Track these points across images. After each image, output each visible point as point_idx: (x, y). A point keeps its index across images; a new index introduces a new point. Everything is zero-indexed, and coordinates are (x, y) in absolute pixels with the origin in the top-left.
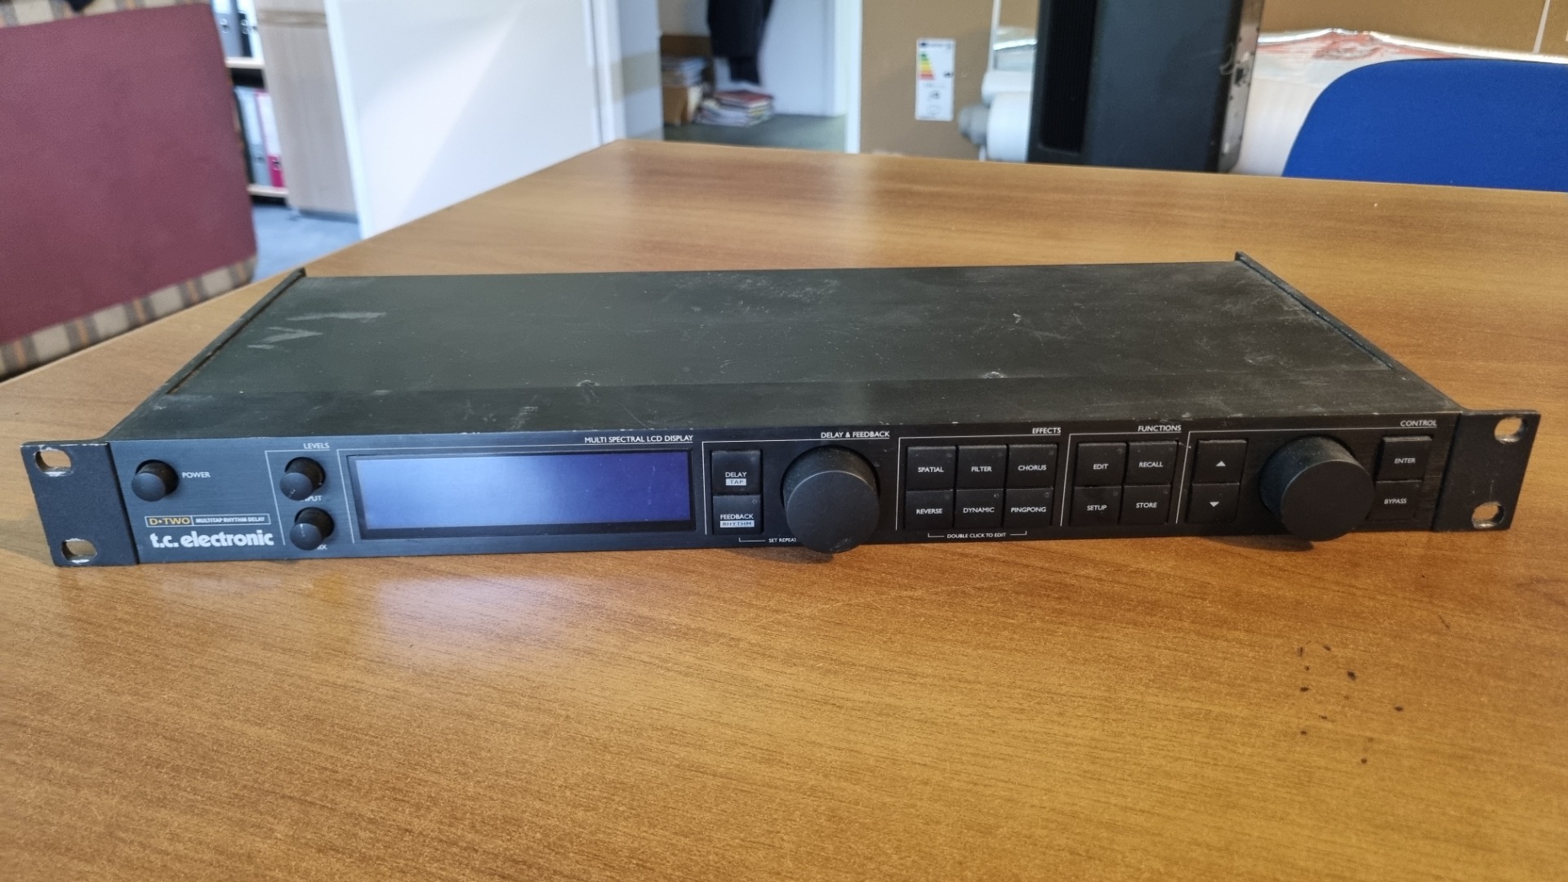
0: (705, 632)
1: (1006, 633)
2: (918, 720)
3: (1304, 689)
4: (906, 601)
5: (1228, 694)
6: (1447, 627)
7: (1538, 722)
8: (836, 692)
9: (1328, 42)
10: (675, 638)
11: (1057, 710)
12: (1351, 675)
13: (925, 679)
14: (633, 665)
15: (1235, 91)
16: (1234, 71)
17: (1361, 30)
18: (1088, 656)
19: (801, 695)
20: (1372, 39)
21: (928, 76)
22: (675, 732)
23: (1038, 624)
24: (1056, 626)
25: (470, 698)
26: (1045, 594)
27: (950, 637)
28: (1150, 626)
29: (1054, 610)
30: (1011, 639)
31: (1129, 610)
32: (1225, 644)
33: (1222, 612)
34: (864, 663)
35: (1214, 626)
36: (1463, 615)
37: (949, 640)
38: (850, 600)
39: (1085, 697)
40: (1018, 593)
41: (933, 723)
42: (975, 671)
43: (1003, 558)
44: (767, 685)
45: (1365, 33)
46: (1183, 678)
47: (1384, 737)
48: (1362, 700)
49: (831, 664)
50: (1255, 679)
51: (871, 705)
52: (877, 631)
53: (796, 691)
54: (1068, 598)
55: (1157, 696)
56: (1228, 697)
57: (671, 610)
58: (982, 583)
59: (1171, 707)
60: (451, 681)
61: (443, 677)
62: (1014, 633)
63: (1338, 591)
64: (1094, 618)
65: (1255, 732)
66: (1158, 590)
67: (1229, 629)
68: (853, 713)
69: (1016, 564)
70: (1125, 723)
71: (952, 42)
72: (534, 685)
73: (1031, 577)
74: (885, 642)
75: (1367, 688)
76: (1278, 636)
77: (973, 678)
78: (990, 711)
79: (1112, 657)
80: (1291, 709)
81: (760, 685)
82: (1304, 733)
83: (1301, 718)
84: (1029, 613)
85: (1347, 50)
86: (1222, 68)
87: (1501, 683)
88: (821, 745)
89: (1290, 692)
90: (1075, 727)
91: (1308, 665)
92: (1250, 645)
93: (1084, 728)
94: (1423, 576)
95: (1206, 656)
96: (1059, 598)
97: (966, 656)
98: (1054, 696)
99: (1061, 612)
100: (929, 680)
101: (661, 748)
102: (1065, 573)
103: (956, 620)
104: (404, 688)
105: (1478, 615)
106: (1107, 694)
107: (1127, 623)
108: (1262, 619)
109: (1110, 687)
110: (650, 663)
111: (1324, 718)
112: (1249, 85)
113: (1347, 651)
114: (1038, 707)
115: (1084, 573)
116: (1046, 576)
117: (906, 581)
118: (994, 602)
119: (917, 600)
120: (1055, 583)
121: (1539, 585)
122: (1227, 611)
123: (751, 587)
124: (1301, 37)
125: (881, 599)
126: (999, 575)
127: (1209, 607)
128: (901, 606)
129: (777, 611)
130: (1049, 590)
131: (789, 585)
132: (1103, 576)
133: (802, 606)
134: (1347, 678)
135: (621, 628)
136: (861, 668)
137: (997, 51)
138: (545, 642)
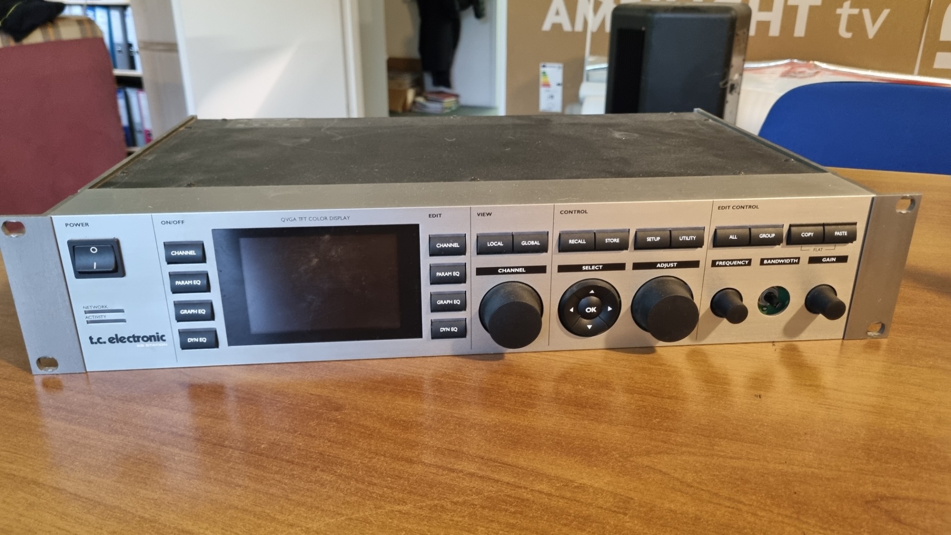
4: (395, 515)
9: (788, 68)
15: (730, 97)
16: (729, 85)
17: (808, 60)
20: (816, 66)
21: (547, 85)
26: (504, 509)
29: (508, 525)
36: (822, 532)
38: (353, 514)
40: (483, 508)
43: (481, 473)
45: (811, 62)
54: (521, 513)
58: (460, 497)
63: (729, 507)
66: (591, 505)
69: (489, 479)
71: (561, 65)
73: (498, 492)
84: (487, 528)
85: (800, 72)
86: (721, 83)
94: (795, 493)
96: (514, 513)
102: (525, 488)
112: (739, 94)
115: (539, 487)
116: (509, 491)
117: (401, 495)
118: (463, 517)
119: (405, 514)
120: (515, 498)
121: (883, 502)
122: (641, 526)
123: (280, 501)
124: (772, 64)
125: (377, 513)
126: (474, 490)
127: (628, 522)
128: (390, 521)
129: (292, 525)
130: (508, 505)
131: (310, 500)
132: (553, 491)
133: (313, 521)
137: (589, 71)
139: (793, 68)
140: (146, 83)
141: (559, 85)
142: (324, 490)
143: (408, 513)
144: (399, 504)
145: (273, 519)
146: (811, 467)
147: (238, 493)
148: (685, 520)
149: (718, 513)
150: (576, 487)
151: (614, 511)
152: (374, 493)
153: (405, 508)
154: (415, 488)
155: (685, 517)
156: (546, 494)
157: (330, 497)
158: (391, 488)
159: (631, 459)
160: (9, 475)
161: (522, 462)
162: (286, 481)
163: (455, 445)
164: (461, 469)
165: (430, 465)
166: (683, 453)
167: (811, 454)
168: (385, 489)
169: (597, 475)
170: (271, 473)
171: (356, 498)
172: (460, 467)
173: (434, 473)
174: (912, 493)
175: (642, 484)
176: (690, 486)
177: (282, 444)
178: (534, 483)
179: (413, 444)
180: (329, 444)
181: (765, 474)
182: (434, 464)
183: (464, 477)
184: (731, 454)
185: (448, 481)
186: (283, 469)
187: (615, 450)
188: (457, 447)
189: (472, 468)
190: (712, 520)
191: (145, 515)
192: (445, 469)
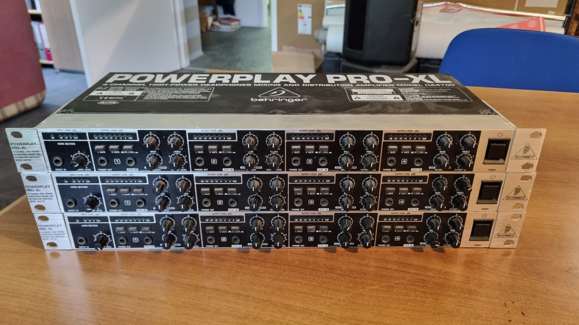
0: (309, 310)
1: (409, 303)
3: (510, 321)
4: (373, 291)
6: (548, 291)
9: (444, 7)
10: (300, 313)
12: (523, 313)
15: (416, 28)
16: (415, 22)
17: (456, 2)
18: (439, 312)
20: (460, 6)
21: (302, 18)
23: (419, 298)
24: (425, 299)
26: (418, 285)
27: (392, 306)
28: (455, 297)
29: (423, 292)
30: (412, 306)
31: (447, 290)
32: (481, 303)
35: (476, 295)
36: (551, 285)
37: (392, 307)
38: (354, 292)
40: (409, 285)
43: (401, 269)
45: (457, 4)
50: (494, 318)
52: (367, 305)
54: (426, 286)
57: (295, 301)
58: (396, 281)
62: (413, 303)
63: (511, 277)
64: (436, 294)
66: (453, 280)
67: (481, 296)
69: (405, 272)
71: (311, 6)
73: (412, 277)
74: (371, 310)
75: (529, 319)
76: (496, 298)
79: (447, 311)
84: (415, 294)
85: (451, 10)
86: (412, 21)
89: (506, 322)
91: (509, 310)
92: (489, 303)
94: (536, 269)
95: (476, 309)
96: (423, 286)
97: (399, 314)
102: (422, 275)
103: (392, 298)
105: (556, 284)
107: (448, 296)
108: (490, 291)
112: (420, 25)
113: (519, 303)
115: (428, 274)
116: (416, 277)
117: (371, 282)
118: (402, 290)
119: (376, 290)
120: (420, 280)
122: (478, 288)
123: (319, 288)
124: (435, 5)
125: (365, 291)
126: (401, 277)
127: (472, 287)
128: (372, 293)
129: (331, 299)
130: (419, 283)
131: (332, 286)
133: (339, 296)
134: (522, 315)
135: (280, 310)
136: (366, 322)
137: (327, 9)
138: (256, 318)
139: (447, 7)
140: (44, 18)
141: (309, 17)
142: (336, 282)
144: (372, 286)
145: (322, 297)
147: (299, 286)
148: (495, 285)
149: (507, 280)
150: (444, 273)
151: (465, 283)
152: (358, 281)
153: (376, 287)
154: (375, 278)
155: (495, 283)
156: (433, 277)
157: (340, 285)
158: (365, 279)
160: (188, 284)
161: (416, 263)
162: (317, 279)
165: (376, 267)
167: (537, 251)
168: (362, 279)
169: (450, 267)
170: (308, 275)
171: (352, 284)
172: (389, 267)
173: (380, 271)
175: (471, 270)
177: (304, 261)
178: (425, 272)
179: (363, 257)
182: (378, 266)
183: (394, 271)
185: (388, 274)
186: (312, 273)
189: (395, 267)
190: (506, 284)
191: (264, 298)
192: (384, 268)
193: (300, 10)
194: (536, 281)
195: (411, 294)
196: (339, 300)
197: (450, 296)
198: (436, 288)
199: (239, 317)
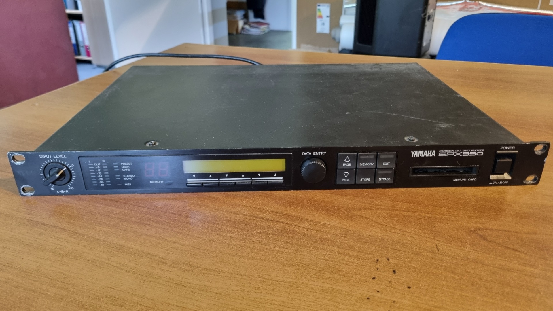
0: (143, 252)
1: (263, 252)
2: (215, 293)
3: (374, 278)
4: (228, 238)
5: (343, 281)
6: (438, 250)
7: (463, 294)
8: (186, 280)
9: (464, 5)
10: (130, 255)
11: (272, 288)
12: (394, 272)
13: (224, 274)
14: (108, 268)
15: (427, 23)
16: (427, 16)
18: (292, 263)
19: (171, 281)
20: (480, 4)
21: (321, 17)
22: (114, 299)
23: (277, 248)
24: (284, 249)
25: (37, 283)
26: (284, 235)
28: (321, 249)
29: (286, 242)
30: (264, 255)
31: (315, 242)
32: (348, 257)
33: (351, 243)
34: (202, 266)
35: (346, 249)
36: (445, 244)
37: (239, 256)
38: (206, 237)
39: (285, 282)
40: (273, 235)
41: (220, 294)
42: (245, 270)
43: (272, 219)
44: (159, 277)
45: (477, 2)
46: (327, 273)
47: (400, 301)
48: (395, 283)
49: (188, 267)
50: (356, 274)
51: (198, 286)
52: (212, 251)
53: (170, 279)
54: (292, 237)
55: (314, 281)
56: (342, 282)
57: (133, 242)
58: (261, 230)
59: (318, 286)
60: (32, 275)
61: (30, 273)
62: (267, 253)
63: (399, 234)
64: (300, 246)
65: (348, 298)
66: (328, 233)
67: (352, 251)
68: (190, 289)
69: (277, 221)
70: (298, 294)
71: (329, 5)
72: (65, 277)
73: (281, 227)
74: (213, 257)
75: (399, 277)
76: (370, 254)
77: (242, 273)
78: (245, 289)
79: (302, 263)
80: (366, 287)
81: (156, 276)
82: (368, 298)
83: (369, 292)
84: (275, 243)
85: (471, 8)
86: (422, 15)
87: (453, 275)
88: (171, 305)
89: (368, 279)
90: (277, 296)
91: (378, 267)
92: (358, 258)
93: (281, 296)
94: (434, 227)
95: (339, 263)
96: (289, 237)
97: (244, 263)
98: (273, 281)
99: (288, 243)
100: (225, 274)
101: (106, 306)
102: (295, 225)
103: (245, 246)
104: (12, 278)
105: (451, 244)
106: (295, 281)
107: (312, 248)
108: (366, 246)
109: (297, 277)
110: (116, 266)
111: (378, 291)
112: (433, 21)
113: (396, 260)
114: (265, 287)
115: (302, 225)
116: (287, 227)
117: (231, 229)
118: (263, 239)
119: (233, 237)
120: (289, 230)
121: (479, 231)
122: (353, 243)
123: (169, 232)
124: (454, 3)
125: (218, 237)
126: (269, 226)
127: (347, 241)
128: (225, 240)
129: (175, 243)
130: (286, 233)
131: (184, 231)
132: (309, 227)
133: (186, 240)
134: (392, 273)
135: (110, 250)
136: (200, 269)
137: (345, 8)
138: (77, 257)
139: (466, 5)
140: (85, 17)
141: (328, 17)
142: (192, 227)
143: (234, 237)
144: (230, 233)
145: (166, 240)
146: (444, 215)
147: (147, 228)
148: (376, 240)
149: (394, 236)
150: (321, 225)
151: (340, 236)
152: (217, 228)
153: (233, 235)
154: (238, 226)
155: (377, 238)
156: (306, 228)
157: (194, 230)
158: (226, 226)
159: (351, 212)
160: (29, 220)
161: (294, 214)
162: (172, 223)
163: (259, 206)
164: (262, 217)
165: (246, 215)
166: (378, 209)
167: (445, 209)
168: (223, 226)
169: (332, 219)
170: (164, 219)
171: (208, 230)
173: (248, 219)
174: (495, 227)
175: (356, 223)
176: (380, 224)
177: (169, 205)
178: (300, 223)
179: (237, 205)
180: (194, 205)
181: (420, 218)
182: (248, 214)
183: (264, 220)
184: (403, 209)
185: (255, 223)
186: (170, 217)
187: (343, 208)
188: (260, 206)
189: (268, 216)
190: (390, 240)
191: (100, 238)
192: (253, 217)
193: (319, 10)
194: (428, 240)
195: (270, 244)
196: (183, 245)
197: (316, 249)
198: (303, 239)
199: (60, 254)
